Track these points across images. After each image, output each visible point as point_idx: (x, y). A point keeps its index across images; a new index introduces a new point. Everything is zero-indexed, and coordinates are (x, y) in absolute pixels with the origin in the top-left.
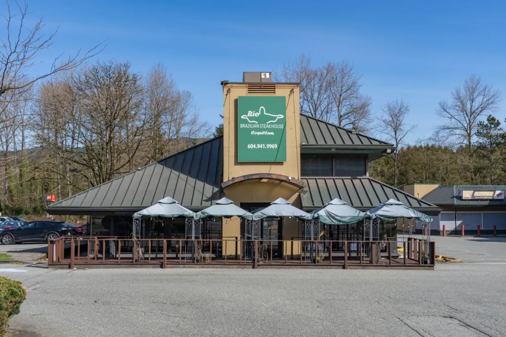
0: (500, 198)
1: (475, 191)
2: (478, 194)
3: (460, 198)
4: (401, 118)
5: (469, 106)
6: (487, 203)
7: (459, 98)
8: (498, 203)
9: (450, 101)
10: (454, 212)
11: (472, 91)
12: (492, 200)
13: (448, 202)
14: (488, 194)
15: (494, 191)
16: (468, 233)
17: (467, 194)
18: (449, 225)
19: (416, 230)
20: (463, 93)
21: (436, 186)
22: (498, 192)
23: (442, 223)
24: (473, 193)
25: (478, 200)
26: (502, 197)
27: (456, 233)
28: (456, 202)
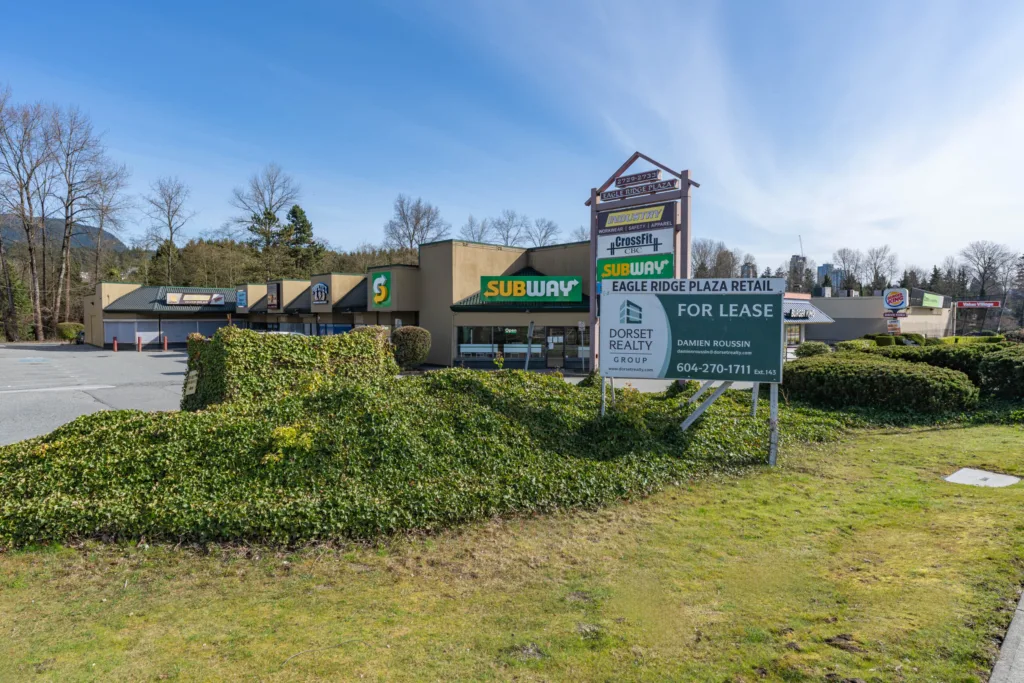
0: (219, 303)
1: (184, 294)
2: (188, 298)
3: (163, 302)
4: (179, 200)
5: (267, 198)
6: (197, 309)
7: (256, 187)
8: (216, 309)
9: (248, 190)
10: (158, 320)
11: (272, 181)
12: (209, 305)
13: (148, 307)
14: (203, 299)
15: (212, 295)
16: (172, 346)
17: (173, 298)
18: (147, 337)
19: (105, 345)
20: (262, 181)
21: (138, 286)
22: (215, 296)
23: (138, 334)
24: (183, 297)
25: (188, 305)
26: (221, 302)
27: (156, 346)
28: (157, 307)
